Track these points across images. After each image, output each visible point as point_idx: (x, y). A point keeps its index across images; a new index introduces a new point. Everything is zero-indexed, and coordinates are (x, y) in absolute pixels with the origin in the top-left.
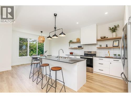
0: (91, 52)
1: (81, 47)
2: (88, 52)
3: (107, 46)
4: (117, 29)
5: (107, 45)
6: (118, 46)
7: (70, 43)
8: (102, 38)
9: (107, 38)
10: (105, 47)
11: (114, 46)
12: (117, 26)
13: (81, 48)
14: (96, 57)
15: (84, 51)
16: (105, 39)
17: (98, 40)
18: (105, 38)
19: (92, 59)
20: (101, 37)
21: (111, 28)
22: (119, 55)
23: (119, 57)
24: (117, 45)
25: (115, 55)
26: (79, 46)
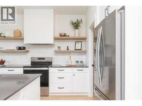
0: (44, 59)
1: (24, 48)
2: (39, 59)
3: (68, 49)
4: (80, 25)
5: (68, 47)
6: (81, 50)
8: (61, 36)
9: (69, 36)
10: (66, 49)
11: (76, 49)
12: (80, 21)
13: (24, 51)
14: (51, 67)
15: (31, 58)
16: (65, 37)
17: (56, 39)
18: (65, 35)
19: (47, 71)
20: (60, 34)
21: (74, 22)
22: (81, 62)
23: (81, 64)
24: (80, 48)
25: (78, 62)
26: (20, 47)
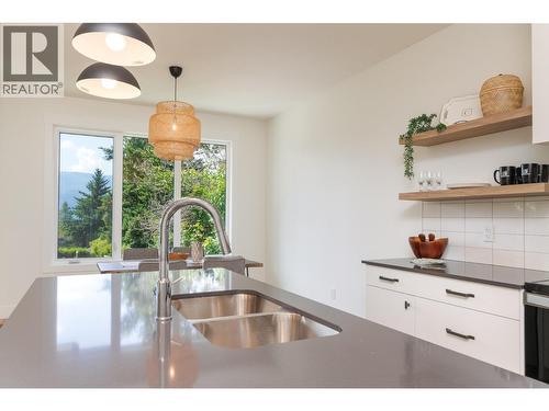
7: (407, 140)
26: (512, 168)
